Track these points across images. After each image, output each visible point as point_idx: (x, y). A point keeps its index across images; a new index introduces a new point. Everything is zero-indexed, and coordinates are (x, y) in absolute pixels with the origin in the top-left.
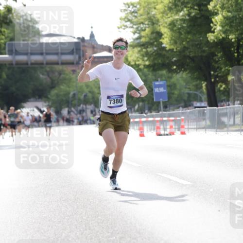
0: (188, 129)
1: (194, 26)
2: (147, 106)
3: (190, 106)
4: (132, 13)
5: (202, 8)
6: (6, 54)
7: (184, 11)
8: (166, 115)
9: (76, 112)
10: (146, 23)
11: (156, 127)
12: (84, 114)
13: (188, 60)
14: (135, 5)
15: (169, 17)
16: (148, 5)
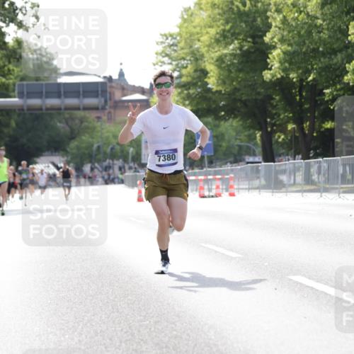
0: (239, 189)
1: (247, 62)
3: (241, 161)
4: (170, 46)
5: (257, 40)
6: (15, 97)
7: (235, 44)
8: (212, 173)
9: (100, 169)
10: (188, 58)
11: (198, 187)
12: (111, 171)
13: (239, 104)
14: (175, 36)
15: (216, 52)
16: (191, 36)
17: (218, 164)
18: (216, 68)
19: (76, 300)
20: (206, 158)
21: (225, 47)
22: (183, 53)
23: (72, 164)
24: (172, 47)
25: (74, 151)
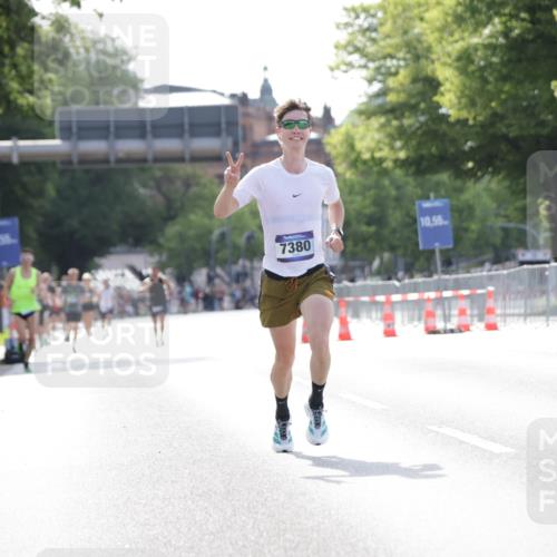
0: (505, 316)
1: (520, 60)
2: (401, 263)
3: (508, 259)
4: (364, 31)
5: (539, 15)
6: (53, 137)
7: (494, 25)
8: (451, 284)
9: (227, 279)
10: (401, 55)
11: (423, 313)
12: (248, 283)
13: (503, 147)
14: (372, 12)
15: (456, 41)
16: (404, 10)
17: (463, 265)
18: (456, 73)
19: (182, 543)
20: (438, 254)
21: (475, 30)
22: (391, 46)
23: (169, 270)
24: (368, 34)
25: (173, 244)
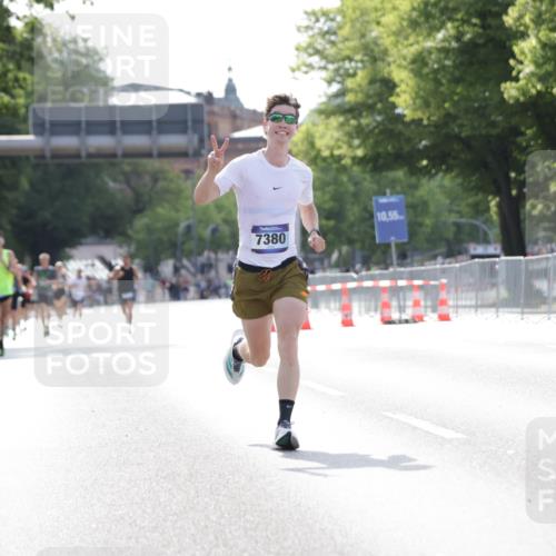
0: (457, 307)
1: (471, 64)
2: (359, 255)
3: (460, 253)
4: (324, 34)
5: (490, 21)
7: (446, 29)
8: (405, 275)
9: (192, 269)
10: (358, 57)
11: (380, 304)
12: (212, 274)
13: (456, 146)
14: (331, 16)
15: (411, 45)
16: (362, 14)
17: (417, 258)
18: (411, 75)
20: (393, 248)
21: (429, 35)
22: (348, 48)
23: (137, 261)
24: (327, 37)
